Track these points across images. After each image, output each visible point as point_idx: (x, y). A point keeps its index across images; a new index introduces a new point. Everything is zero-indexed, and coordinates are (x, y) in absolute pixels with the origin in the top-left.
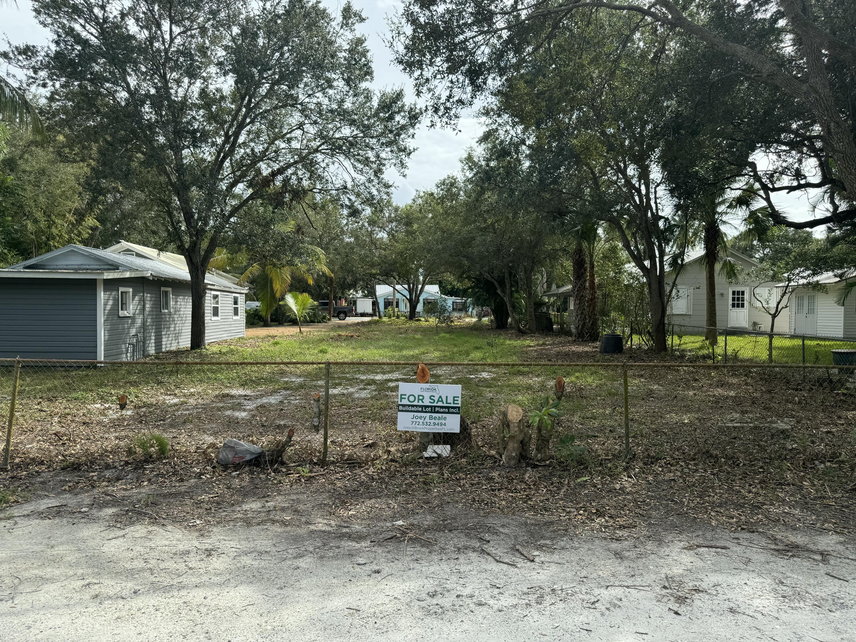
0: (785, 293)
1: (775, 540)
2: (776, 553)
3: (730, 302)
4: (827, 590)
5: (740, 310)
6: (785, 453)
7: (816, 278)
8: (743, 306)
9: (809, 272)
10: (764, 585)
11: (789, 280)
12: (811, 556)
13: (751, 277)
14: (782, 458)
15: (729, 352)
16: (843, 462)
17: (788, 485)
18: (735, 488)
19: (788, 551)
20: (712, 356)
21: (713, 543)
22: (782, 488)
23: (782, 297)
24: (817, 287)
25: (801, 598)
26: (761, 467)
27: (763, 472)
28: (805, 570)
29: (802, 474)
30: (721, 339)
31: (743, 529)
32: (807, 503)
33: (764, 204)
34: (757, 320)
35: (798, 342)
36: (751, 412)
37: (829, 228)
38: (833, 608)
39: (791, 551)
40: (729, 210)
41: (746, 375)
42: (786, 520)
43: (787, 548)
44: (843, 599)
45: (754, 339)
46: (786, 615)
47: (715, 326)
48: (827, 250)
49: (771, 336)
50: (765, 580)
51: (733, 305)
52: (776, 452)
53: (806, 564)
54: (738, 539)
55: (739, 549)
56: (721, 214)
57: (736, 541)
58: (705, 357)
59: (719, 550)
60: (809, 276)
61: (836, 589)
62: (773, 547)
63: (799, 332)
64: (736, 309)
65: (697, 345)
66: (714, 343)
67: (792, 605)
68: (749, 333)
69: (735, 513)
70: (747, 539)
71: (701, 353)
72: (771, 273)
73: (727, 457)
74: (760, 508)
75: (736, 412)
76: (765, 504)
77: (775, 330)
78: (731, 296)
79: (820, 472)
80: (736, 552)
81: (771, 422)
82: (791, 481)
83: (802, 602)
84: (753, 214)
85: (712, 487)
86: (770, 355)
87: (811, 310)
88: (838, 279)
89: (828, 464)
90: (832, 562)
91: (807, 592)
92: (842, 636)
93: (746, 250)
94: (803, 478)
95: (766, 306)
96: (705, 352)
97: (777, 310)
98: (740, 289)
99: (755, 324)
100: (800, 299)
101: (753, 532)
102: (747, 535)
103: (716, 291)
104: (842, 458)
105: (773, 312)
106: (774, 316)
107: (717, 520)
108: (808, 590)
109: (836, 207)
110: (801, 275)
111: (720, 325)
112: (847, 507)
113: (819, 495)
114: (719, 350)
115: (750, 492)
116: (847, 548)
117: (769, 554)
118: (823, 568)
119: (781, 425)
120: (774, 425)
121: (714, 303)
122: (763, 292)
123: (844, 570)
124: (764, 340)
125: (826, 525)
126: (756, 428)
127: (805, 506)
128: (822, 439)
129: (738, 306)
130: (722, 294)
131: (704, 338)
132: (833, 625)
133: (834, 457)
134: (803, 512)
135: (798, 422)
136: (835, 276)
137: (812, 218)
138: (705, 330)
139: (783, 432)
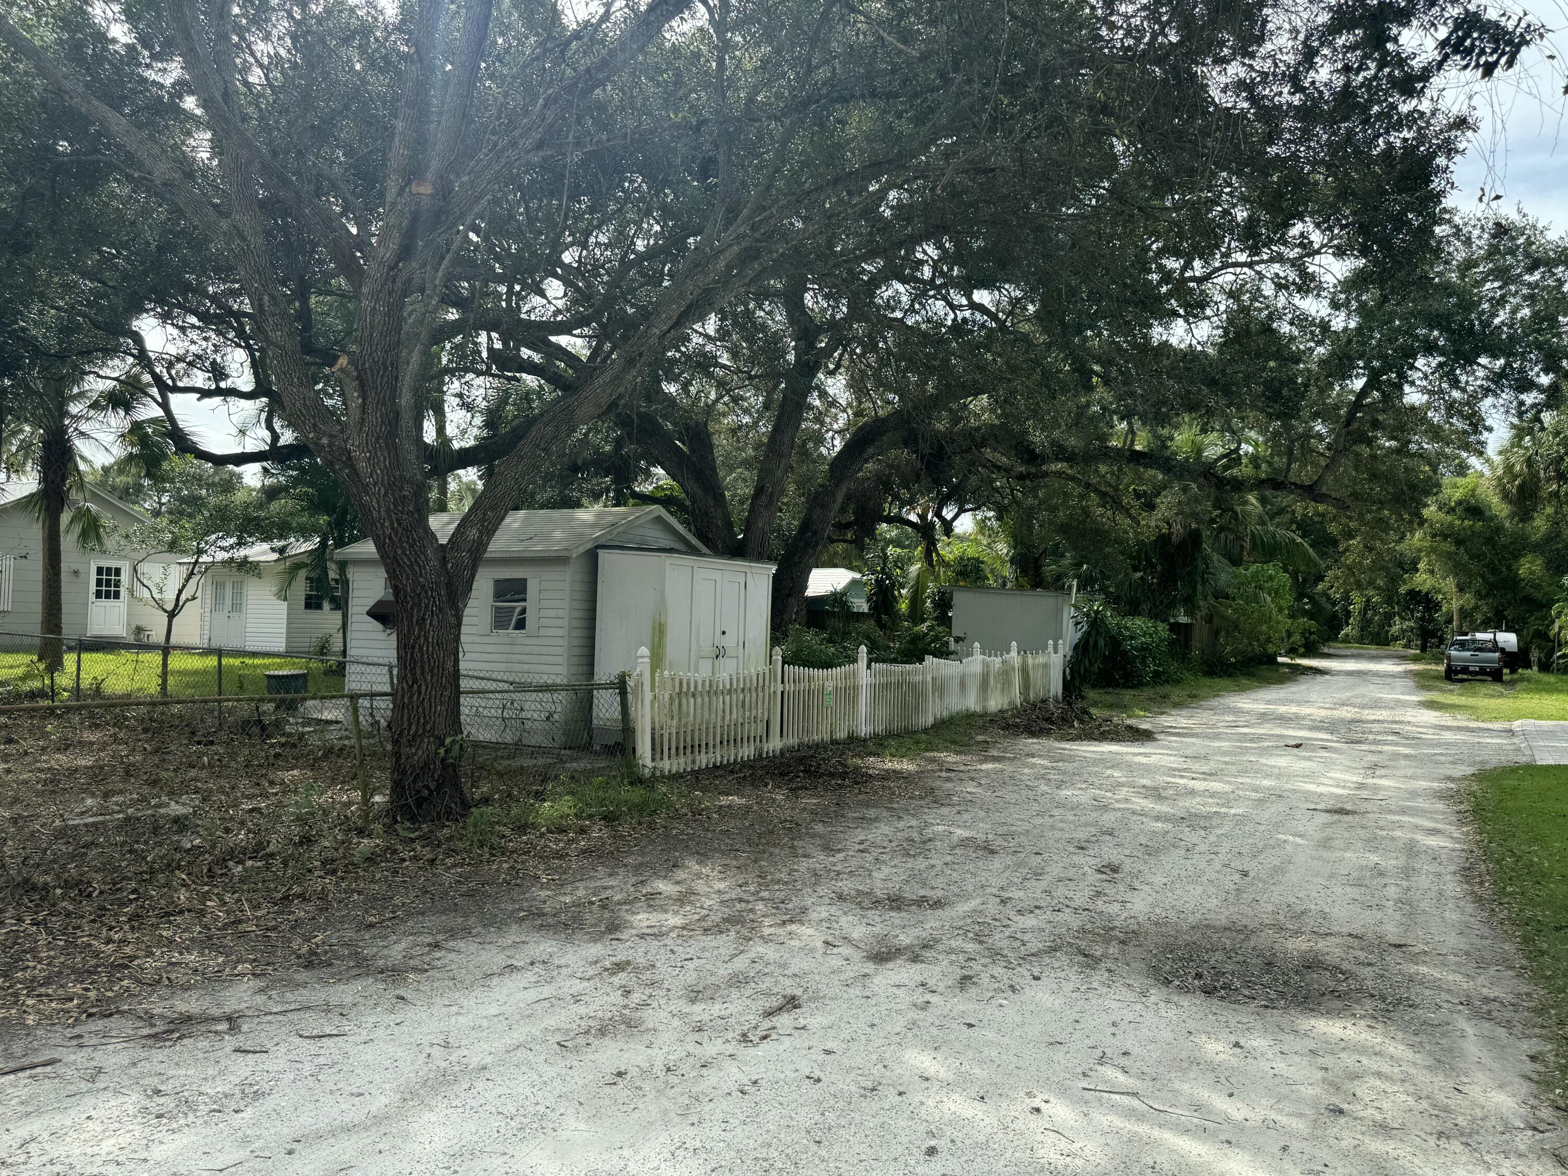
0: (192, 573)
1: (149, 1018)
2: (150, 1042)
3: (93, 588)
4: (232, 1078)
5: (111, 602)
6: (178, 856)
7: (242, 552)
8: (117, 595)
9: (232, 540)
10: (125, 1107)
11: (200, 552)
12: (213, 1028)
13: (131, 542)
14: (171, 867)
15: (86, 683)
16: (272, 855)
17: (181, 912)
18: (79, 941)
19: (173, 1031)
20: (51, 693)
21: (26, 1061)
22: (170, 922)
23: (187, 580)
24: (245, 566)
25: (190, 1106)
26: (134, 891)
27: (136, 899)
28: (201, 1055)
29: (206, 888)
30: (69, 660)
31: (90, 1015)
32: (210, 938)
33: (158, 412)
34: (142, 623)
35: (212, 661)
36: (121, 792)
37: (265, 470)
38: (242, 1104)
39: (178, 1030)
40: (92, 413)
41: (115, 725)
42: (173, 976)
43: (172, 1026)
44: (258, 1083)
45: (134, 657)
46: (163, 1147)
47: (60, 633)
48: (261, 506)
49: (166, 650)
50: (127, 1099)
51: (98, 595)
52: (162, 858)
53: (203, 1044)
54: (80, 1036)
55: (79, 1057)
56: (77, 418)
57: (75, 1042)
58: (32, 695)
59: (39, 1070)
60: (232, 547)
61: (247, 1072)
62: (146, 1032)
63: (216, 644)
64: (103, 602)
65: (20, 672)
66: (55, 665)
67: (174, 1126)
68: (127, 647)
69: (78, 989)
70: (96, 1033)
71: (26, 687)
72: (168, 537)
73: (67, 885)
74: (127, 967)
75: (93, 795)
76: (136, 957)
77: (174, 640)
78: (93, 577)
79: (236, 880)
80: (74, 1063)
81: (160, 806)
82: (187, 905)
83: (191, 1115)
84: (137, 427)
85: (31, 950)
86: (164, 685)
87: (237, 607)
88: (275, 556)
89: (249, 863)
90: (245, 1028)
91: (201, 1094)
92: (252, 1147)
93: (128, 493)
94: (205, 897)
95: (157, 596)
96: (36, 684)
97: (177, 605)
98: (113, 564)
99: (139, 630)
100: (219, 586)
101: (111, 1015)
102: (99, 1025)
103: (64, 566)
104: (272, 848)
105: (169, 607)
106: (172, 615)
107: (38, 1012)
108: (203, 1089)
109: (275, 437)
110: (219, 543)
111: (69, 631)
112: (274, 928)
113: (232, 918)
114: (64, 680)
115: (109, 941)
116: (270, 998)
117: (138, 1046)
118: (230, 1042)
119: (176, 809)
120: (162, 811)
121: (59, 588)
122: (152, 571)
123: (263, 1034)
124: (154, 659)
125: (240, 967)
126: (128, 819)
127: (207, 943)
128: (243, 823)
129: (108, 596)
130: (76, 573)
131: (35, 658)
132: (240, 1134)
133: (257, 850)
134: (203, 955)
135: (204, 800)
136: (273, 550)
137: (238, 450)
138: (37, 641)
139: (176, 820)
